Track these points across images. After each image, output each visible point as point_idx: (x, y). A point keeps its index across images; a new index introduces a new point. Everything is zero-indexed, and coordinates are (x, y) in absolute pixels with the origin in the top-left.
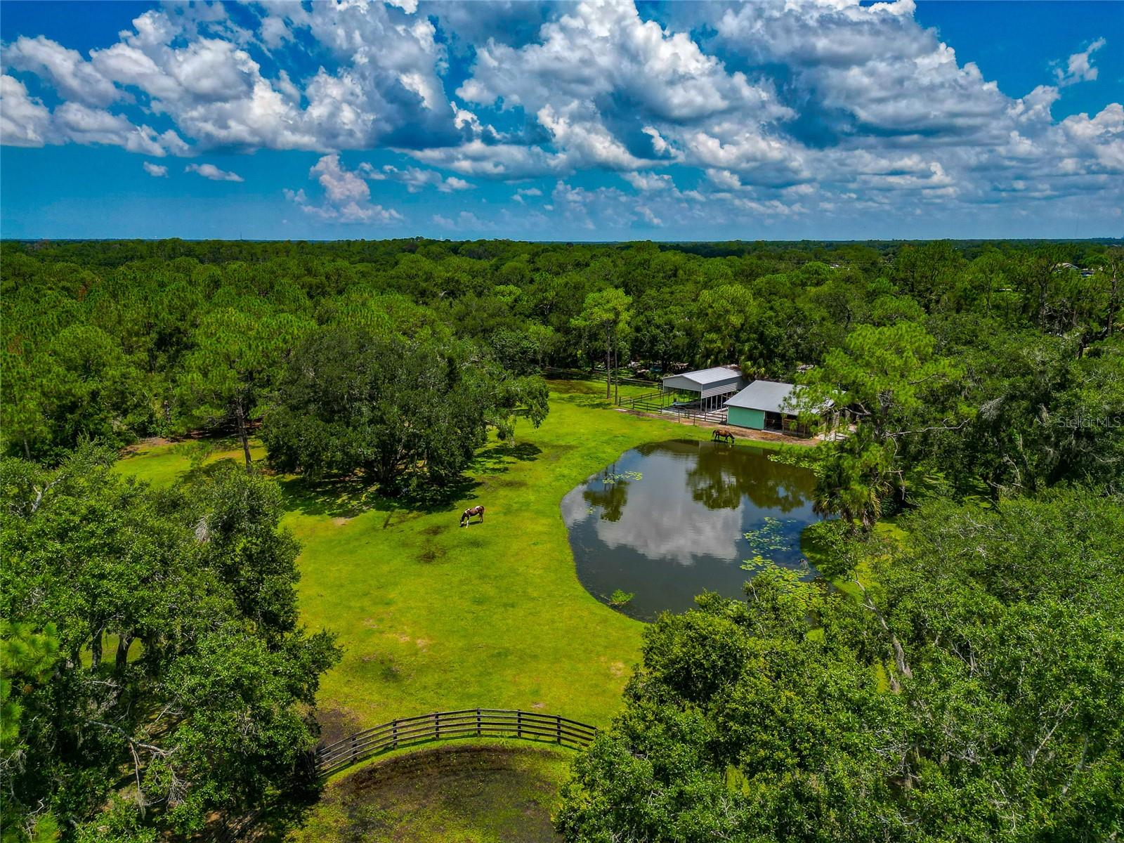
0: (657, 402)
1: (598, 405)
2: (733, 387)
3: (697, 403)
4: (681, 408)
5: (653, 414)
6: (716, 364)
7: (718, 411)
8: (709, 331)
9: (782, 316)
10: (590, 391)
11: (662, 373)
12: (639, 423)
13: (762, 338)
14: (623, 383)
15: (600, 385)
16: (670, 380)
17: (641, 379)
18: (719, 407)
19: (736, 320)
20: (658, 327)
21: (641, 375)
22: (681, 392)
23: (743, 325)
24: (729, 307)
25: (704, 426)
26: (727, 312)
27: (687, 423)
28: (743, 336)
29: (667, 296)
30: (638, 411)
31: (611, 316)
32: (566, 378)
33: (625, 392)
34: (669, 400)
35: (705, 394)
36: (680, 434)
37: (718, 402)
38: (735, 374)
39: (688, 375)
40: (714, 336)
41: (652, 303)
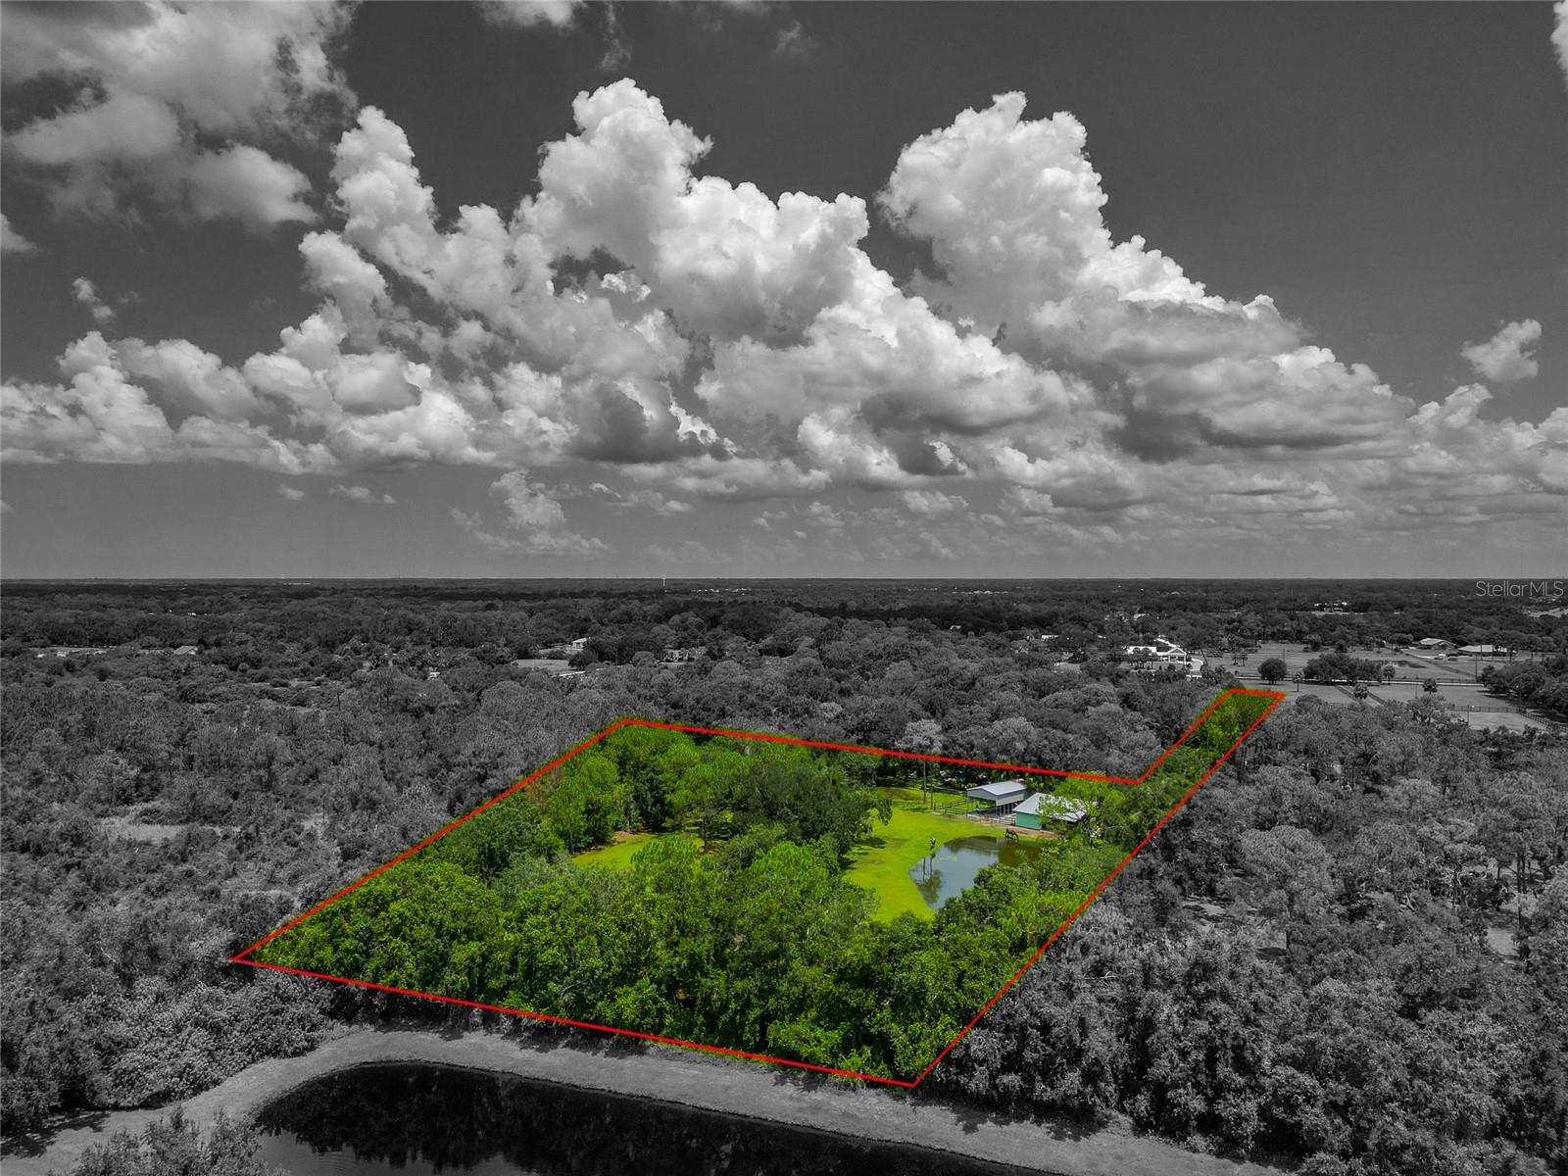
0: (963, 807)
1: (918, 809)
2: (1020, 797)
3: (994, 809)
4: (982, 813)
5: (960, 817)
6: (1008, 778)
7: (1009, 816)
8: (1002, 753)
9: (1054, 744)
10: (907, 797)
11: (966, 783)
12: (952, 824)
13: (1040, 761)
14: (935, 790)
15: (915, 791)
16: (974, 790)
17: (949, 788)
18: (1011, 812)
19: (1020, 746)
20: (961, 746)
21: (948, 783)
22: (981, 800)
23: (1026, 750)
24: (1015, 735)
25: (997, 827)
26: (1014, 739)
27: (986, 824)
28: (1027, 758)
29: (968, 716)
30: (949, 814)
31: (928, 743)
32: (886, 786)
33: (940, 798)
34: (973, 806)
35: (999, 803)
36: (982, 832)
37: (1008, 808)
38: (1022, 787)
39: (985, 787)
40: (1004, 757)
41: (955, 722)
